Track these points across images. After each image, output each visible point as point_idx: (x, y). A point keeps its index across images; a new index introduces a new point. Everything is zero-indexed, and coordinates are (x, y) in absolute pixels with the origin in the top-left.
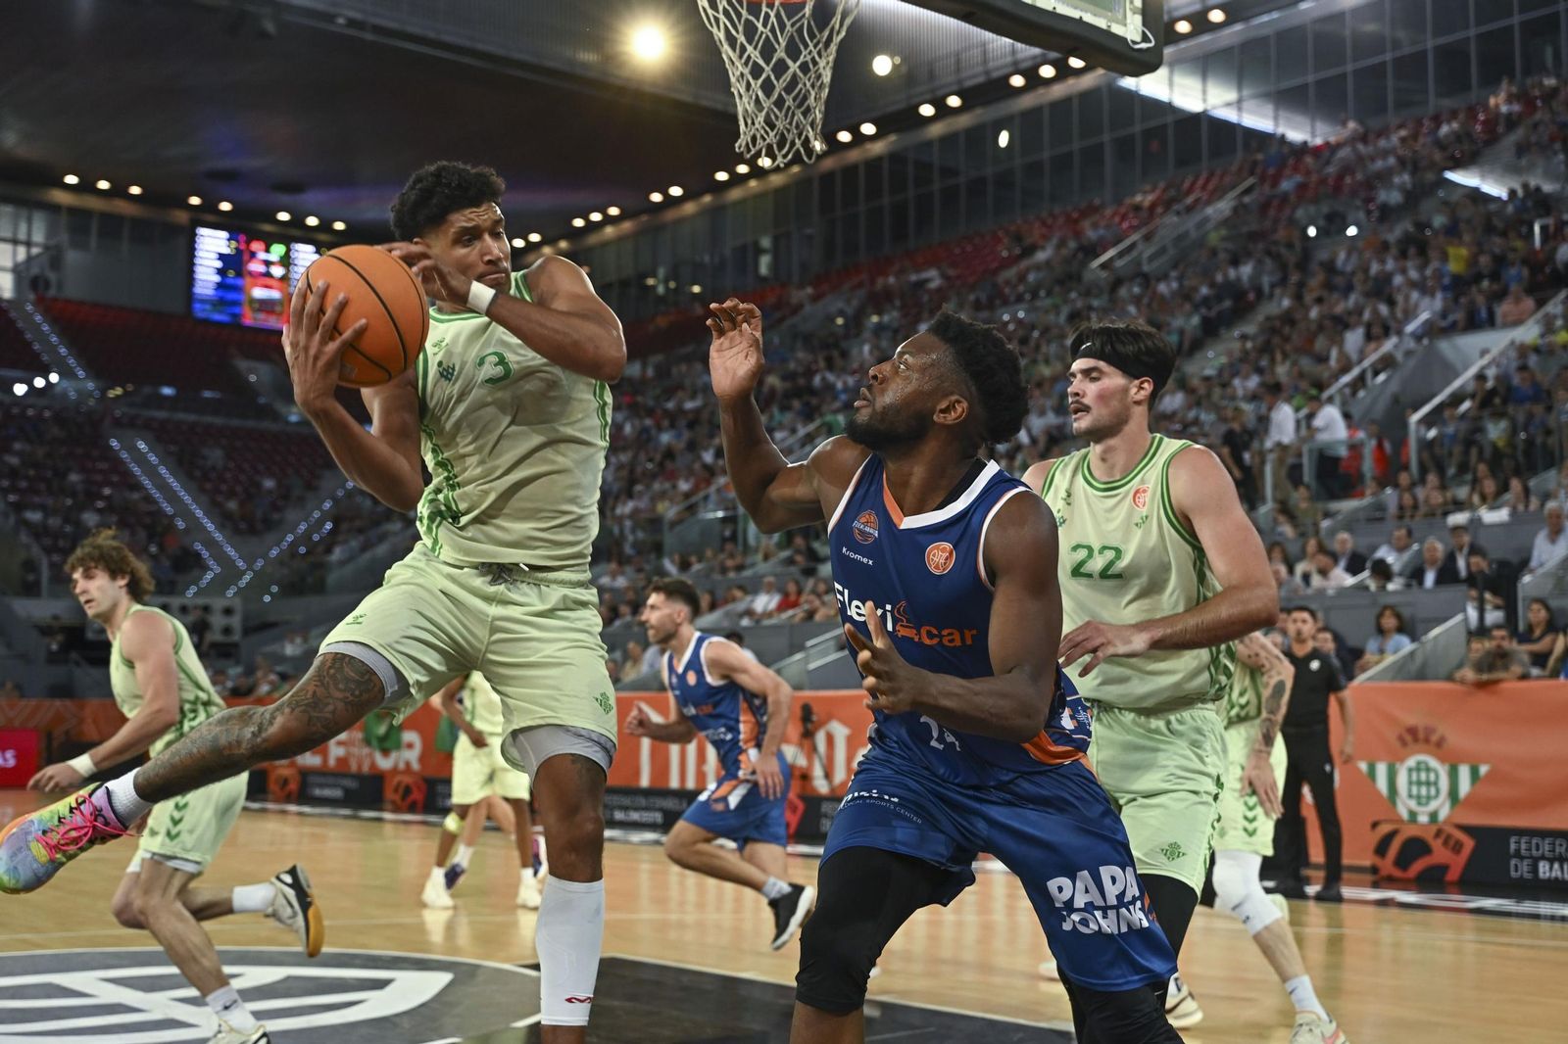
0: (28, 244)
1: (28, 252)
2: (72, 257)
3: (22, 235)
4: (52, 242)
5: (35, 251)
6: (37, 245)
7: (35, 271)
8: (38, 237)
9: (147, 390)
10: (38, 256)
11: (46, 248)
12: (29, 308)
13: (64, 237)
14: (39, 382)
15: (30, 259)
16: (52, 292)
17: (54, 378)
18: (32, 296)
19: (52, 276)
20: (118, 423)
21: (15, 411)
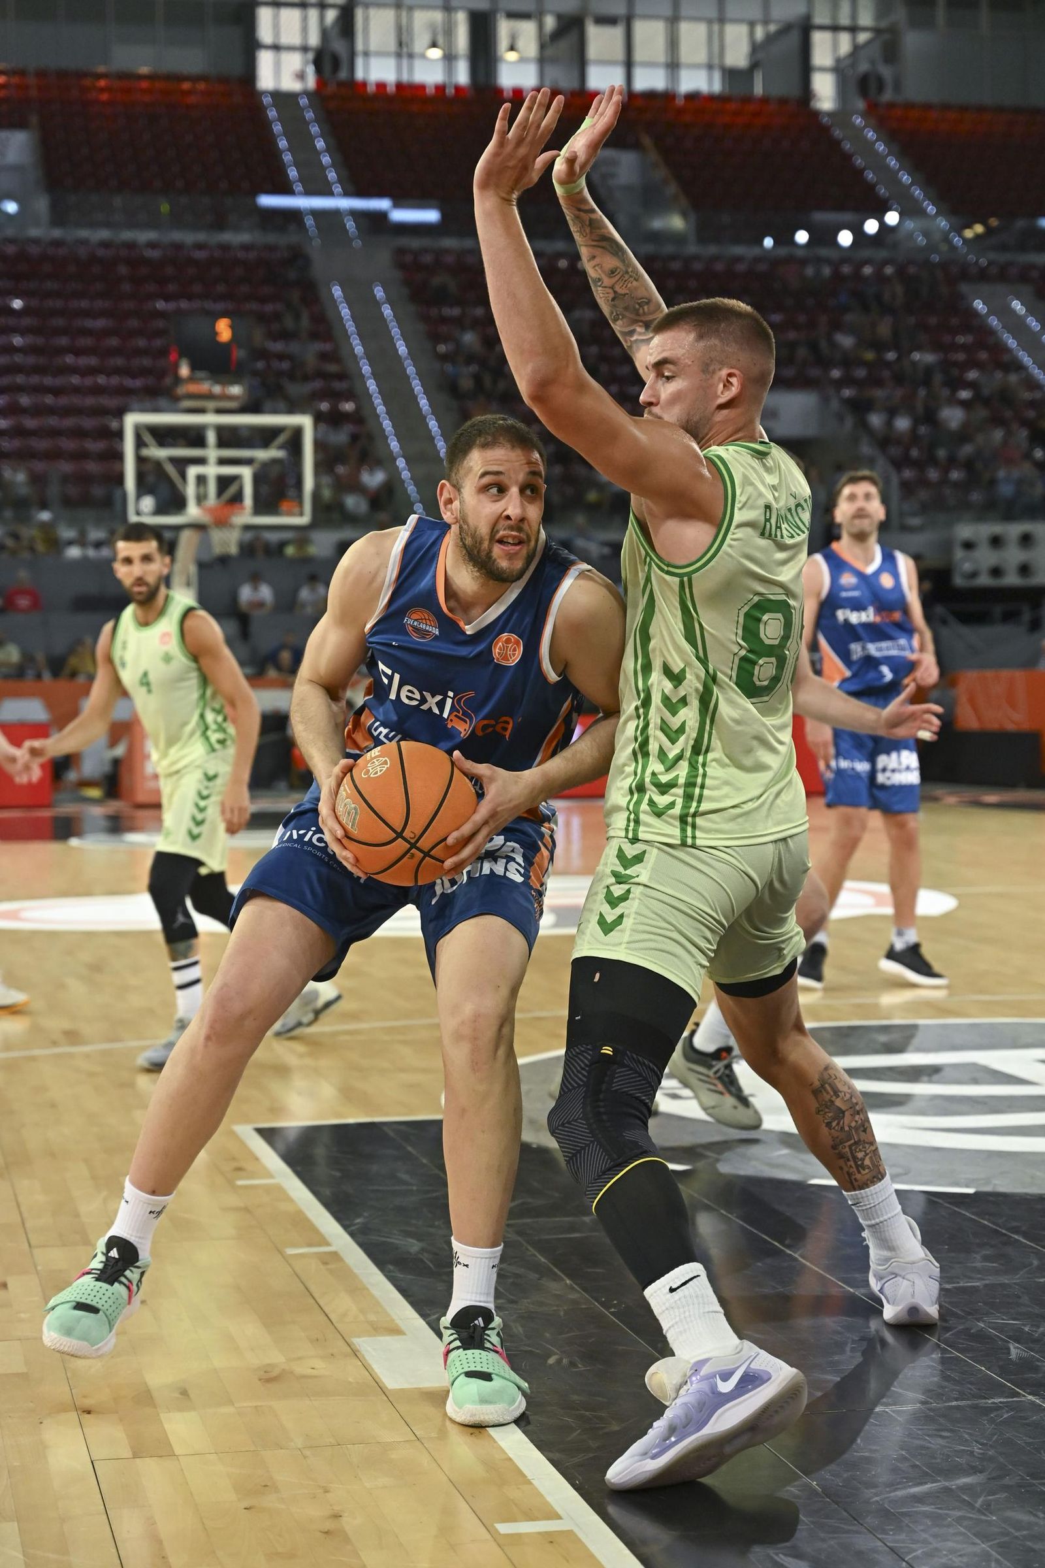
0: (853, 29)
1: (854, 39)
2: (913, 41)
3: (844, 20)
4: (884, 24)
5: (863, 37)
6: (865, 29)
7: (864, 67)
8: (866, 18)
9: (1020, 224)
10: (868, 43)
11: (877, 31)
12: (858, 121)
13: (900, 15)
14: (871, 226)
15: (856, 48)
16: (887, 96)
17: (892, 218)
18: (861, 105)
19: (886, 72)
20: (983, 276)
21: (846, 269)
